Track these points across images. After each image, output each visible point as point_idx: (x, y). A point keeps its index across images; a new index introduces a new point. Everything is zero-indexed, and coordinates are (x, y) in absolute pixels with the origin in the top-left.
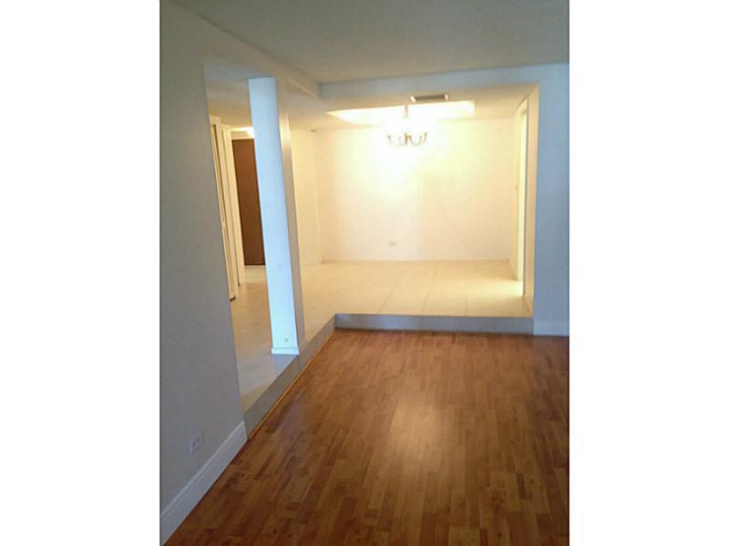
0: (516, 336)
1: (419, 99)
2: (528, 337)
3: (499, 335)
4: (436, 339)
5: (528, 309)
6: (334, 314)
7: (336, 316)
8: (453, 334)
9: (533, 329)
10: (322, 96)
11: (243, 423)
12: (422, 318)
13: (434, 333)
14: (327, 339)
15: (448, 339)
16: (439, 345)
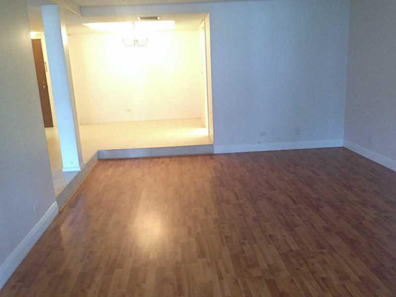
0: (205, 155)
1: (142, 18)
2: (211, 155)
3: (196, 156)
4: (161, 160)
5: (211, 141)
6: (97, 151)
7: (99, 152)
8: (170, 157)
9: (214, 151)
10: (82, 14)
11: (56, 202)
12: (151, 149)
13: (159, 158)
14: (95, 165)
15: (168, 160)
16: (162, 163)
